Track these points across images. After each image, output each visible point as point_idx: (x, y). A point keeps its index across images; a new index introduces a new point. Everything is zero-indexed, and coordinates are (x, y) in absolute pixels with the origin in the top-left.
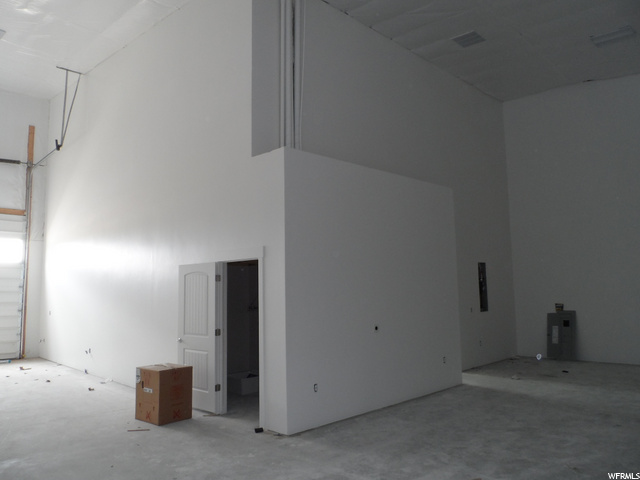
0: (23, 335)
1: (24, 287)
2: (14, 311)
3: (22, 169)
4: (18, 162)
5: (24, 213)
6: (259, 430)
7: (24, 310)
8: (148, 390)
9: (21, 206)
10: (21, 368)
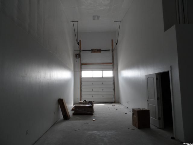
0: (114, 96)
1: (114, 83)
2: (112, 90)
3: (111, 52)
4: (110, 50)
5: (112, 63)
6: (173, 138)
7: (114, 90)
8: (135, 116)
9: (111, 62)
10: (113, 105)
